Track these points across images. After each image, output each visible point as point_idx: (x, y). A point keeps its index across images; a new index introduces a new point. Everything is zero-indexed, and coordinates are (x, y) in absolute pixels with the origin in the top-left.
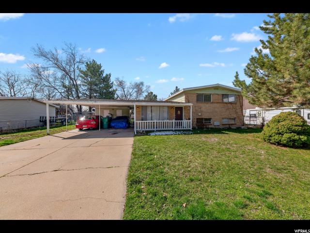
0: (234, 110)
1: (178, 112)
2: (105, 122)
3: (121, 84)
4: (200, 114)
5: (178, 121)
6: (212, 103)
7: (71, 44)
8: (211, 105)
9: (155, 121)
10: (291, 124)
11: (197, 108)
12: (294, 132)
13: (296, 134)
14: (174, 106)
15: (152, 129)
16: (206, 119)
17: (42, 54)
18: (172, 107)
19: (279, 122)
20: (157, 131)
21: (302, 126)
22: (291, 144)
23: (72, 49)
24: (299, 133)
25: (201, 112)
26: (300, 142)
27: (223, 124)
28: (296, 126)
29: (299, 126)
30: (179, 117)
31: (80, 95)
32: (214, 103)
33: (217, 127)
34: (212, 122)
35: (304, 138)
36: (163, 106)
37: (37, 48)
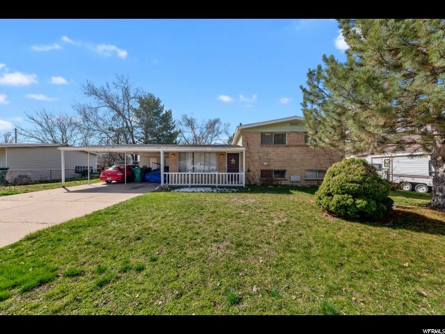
0: (327, 157)
1: (232, 161)
2: (138, 174)
3: (190, 123)
4: (265, 164)
5: (230, 174)
6: (288, 146)
7: (123, 77)
8: (286, 149)
9: (190, 173)
10: (345, 178)
11: (261, 154)
12: (348, 192)
13: (350, 196)
14: (225, 152)
15: (186, 184)
16: (277, 172)
17: (93, 92)
18: (222, 154)
19: (334, 175)
20: (192, 187)
21: (360, 183)
22: (342, 211)
23: (125, 82)
24: (356, 195)
25: (269, 160)
26: (353, 209)
27: (306, 180)
28: (352, 182)
29: (356, 182)
30: (233, 168)
31: (136, 140)
32: (291, 146)
33: (294, 184)
34: (287, 176)
35: (361, 203)
36: (210, 153)
37: (86, 85)
